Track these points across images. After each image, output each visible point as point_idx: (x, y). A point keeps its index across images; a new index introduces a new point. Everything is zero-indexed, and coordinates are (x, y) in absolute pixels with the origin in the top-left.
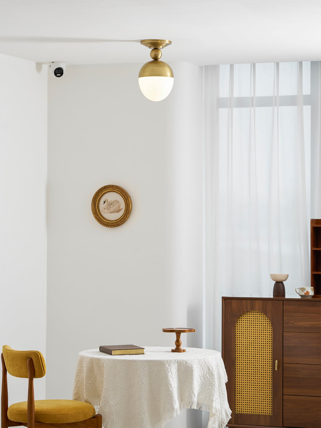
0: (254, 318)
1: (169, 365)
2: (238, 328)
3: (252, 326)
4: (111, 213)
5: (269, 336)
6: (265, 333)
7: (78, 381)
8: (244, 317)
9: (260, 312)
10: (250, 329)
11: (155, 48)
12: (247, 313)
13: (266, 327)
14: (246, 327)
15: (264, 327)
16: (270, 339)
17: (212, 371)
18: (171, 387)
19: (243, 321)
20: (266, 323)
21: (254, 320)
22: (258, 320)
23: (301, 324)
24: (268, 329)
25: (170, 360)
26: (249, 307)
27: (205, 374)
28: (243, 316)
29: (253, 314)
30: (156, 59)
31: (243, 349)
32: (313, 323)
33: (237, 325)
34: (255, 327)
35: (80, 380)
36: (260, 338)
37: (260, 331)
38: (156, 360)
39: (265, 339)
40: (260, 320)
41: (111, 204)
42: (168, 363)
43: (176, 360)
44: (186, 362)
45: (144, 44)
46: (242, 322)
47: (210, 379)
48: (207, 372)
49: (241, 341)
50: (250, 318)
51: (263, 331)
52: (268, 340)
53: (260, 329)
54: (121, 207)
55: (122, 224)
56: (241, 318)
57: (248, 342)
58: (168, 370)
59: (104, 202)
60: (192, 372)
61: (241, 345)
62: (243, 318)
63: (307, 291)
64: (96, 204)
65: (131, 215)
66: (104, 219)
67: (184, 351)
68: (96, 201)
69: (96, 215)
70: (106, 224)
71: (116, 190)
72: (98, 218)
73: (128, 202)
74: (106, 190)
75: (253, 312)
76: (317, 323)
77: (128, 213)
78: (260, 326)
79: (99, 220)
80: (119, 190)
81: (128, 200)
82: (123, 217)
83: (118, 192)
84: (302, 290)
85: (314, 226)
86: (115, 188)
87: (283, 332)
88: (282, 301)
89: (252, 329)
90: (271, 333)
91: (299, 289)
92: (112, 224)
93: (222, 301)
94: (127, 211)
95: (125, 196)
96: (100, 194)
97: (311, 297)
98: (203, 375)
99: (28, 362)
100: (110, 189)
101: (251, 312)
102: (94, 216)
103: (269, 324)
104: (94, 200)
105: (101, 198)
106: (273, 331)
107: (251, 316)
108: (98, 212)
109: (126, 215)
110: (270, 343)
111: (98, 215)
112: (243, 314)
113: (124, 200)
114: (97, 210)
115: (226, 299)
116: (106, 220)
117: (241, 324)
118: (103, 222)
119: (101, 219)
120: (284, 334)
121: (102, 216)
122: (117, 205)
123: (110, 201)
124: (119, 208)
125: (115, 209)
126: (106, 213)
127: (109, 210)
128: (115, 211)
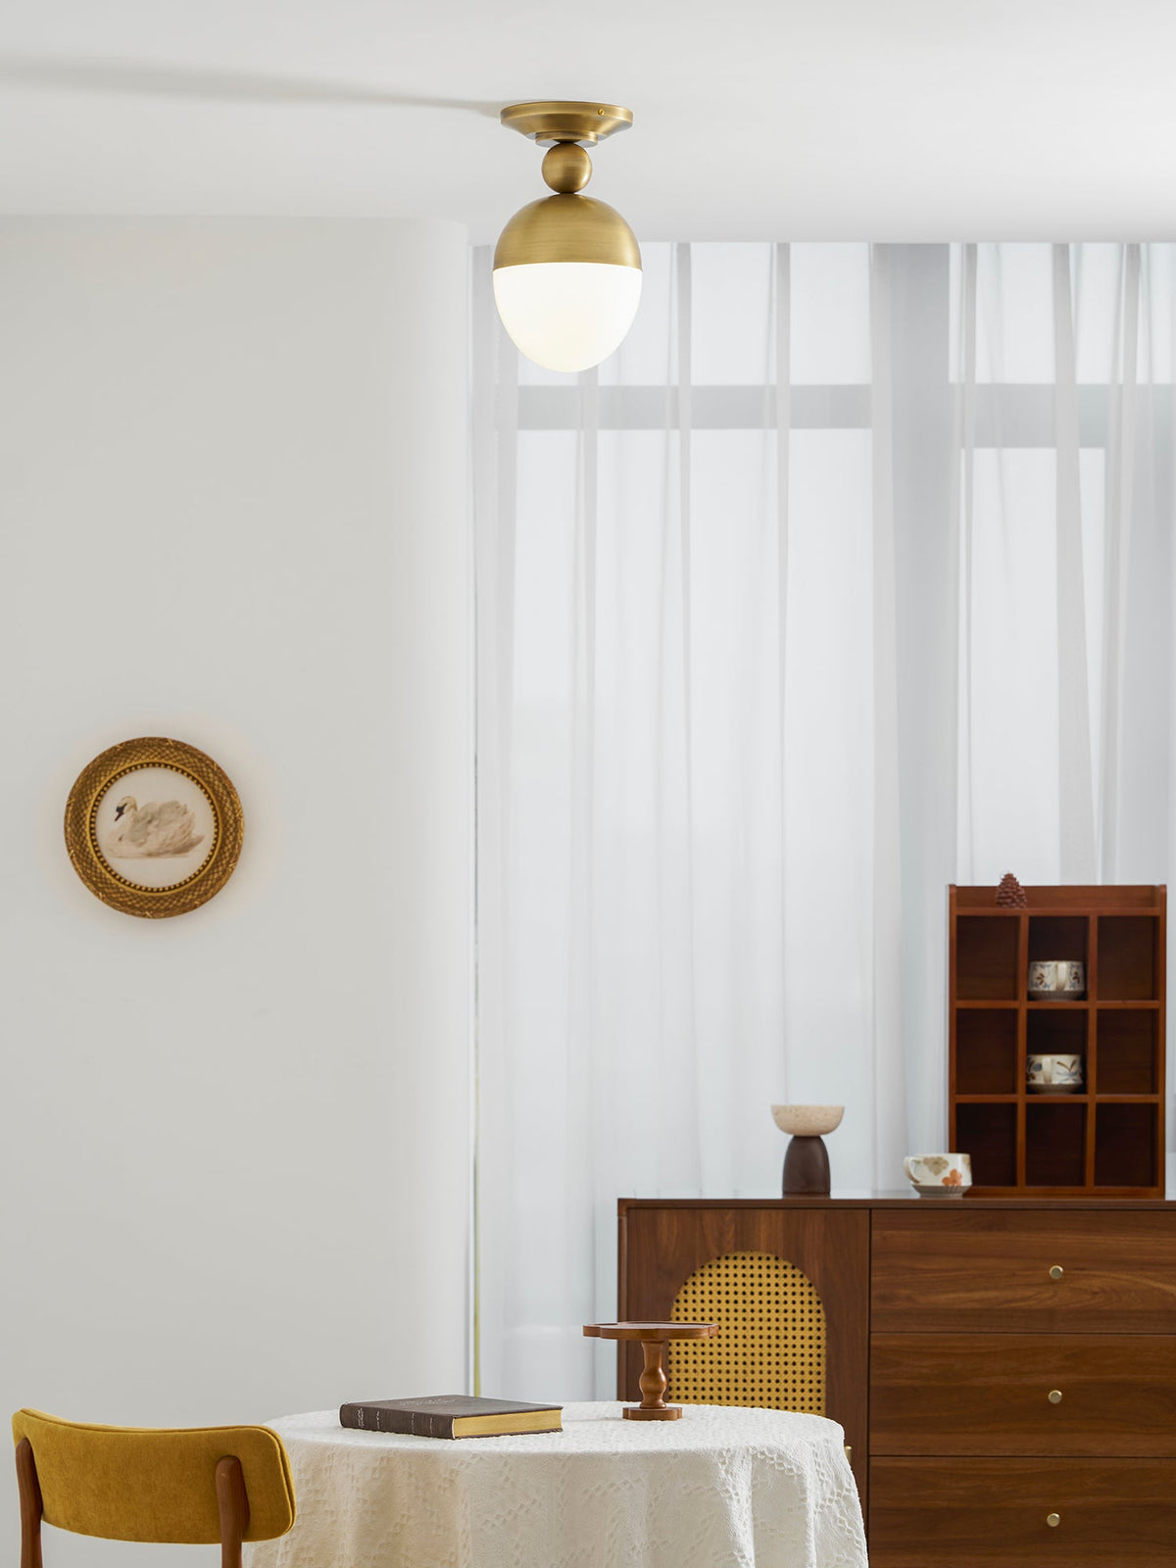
0: (748, 1281)
1: (727, 1472)
3: (740, 1315)
4: (150, 855)
5: (806, 1351)
6: (790, 1341)
7: (302, 1549)
8: (707, 1280)
9: (773, 1258)
10: (732, 1324)
11: (565, 144)
12: (718, 1263)
13: (798, 1316)
15: (790, 1315)
16: (815, 1364)
18: (743, 1557)
19: (702, 1293)
20: (798, 1298)
21: (748, 1289)
22: (764, 1289)
23: (944, 1299)
24: (806, 1324)
25: (728, 1451)
26: (730, 1236)
27: (828, 1503)
28: (702, 1275)
29: (744, 1267)
30: (566, 190)
32: (992, 1294)
33: (678, 1310)
34: (749, 1315)
35: (309, 1547)
36: (773, 1359)
37: (773, 1333)
38: (680, 1453)
39: (794, 1364)
40: (773, 1289)
41: (149, 818)
42: (724, 1463)
43: (748, 1450)
44: (780, 1457)
45: (523, 128)
46: (698, 1297)
47: (841, 1522)
48: (832, 1493)
49: (691, 1375)
50: (732, 1280)
51: (782, 1333)
52: (806, 1368)
53: (773, 1324)
54: (196, 833)
55: (202, 903)
56: (694, 1284)
57: (724, 1376)
58: (727, 1491)
59: (120, 810)
60: (801, 1496)
61: (691, 1389)
62: (702, 1284)
63: (954, 1172)
64: (81, 819)
65: (238, 863)
66: (119, 880)
67: (679, 1417)
68: (83, 807)
69: (85, 864)
70: (130, 903)
71: (174, 759)
72: (94, 879)
73: (226, 810)
74: (128, 761)
75: (744, 1258)
76: (1008, 1294)
77: (227, 854)
78: (773, 1311)
79: (100, 885)
80: (188, 758)
81: (226, 801)
82: (208, 875)
83: (185, 769)
84: (930, 1169)
85: (961, 913)
86: (168, 752)
87: (870, 1332)
88: (868, 1211)
89: (740, 1324)
90: (819, 1338)
91: (918, 1162)
92: (158, 901)
93: (620, 1214)
94: (221, 848)
95: (216, 782)
96: (100, 776)
97: (961, 1194)
98: (822, 1507)
99: (223, 1475)
100: (148, 757)
101: (733, 1256)
102: (77, 869)
103: (810, 1303)
104: (75, 803)
105: (105, 792)
106: (826, 1329)
107: (735, 1275)
108: (92, 852)
109: (218, 867)
110: (815, 1377)
111: (91, 863)
112: (703, 1267)
113: (212, 803)
114: (86, 846)
115: (636, 1208)
116: (128, 889)
117: (690, 1306)
118: (115, 893)
119: (106, 883)
120: (872, 1343)
121: (110, 872)
122: (179, 825)
123: (146, 805)
124: (189, 834)
125: (168, 842)
126: (126, 858)
127: (141, 844)
128: (170, 848)
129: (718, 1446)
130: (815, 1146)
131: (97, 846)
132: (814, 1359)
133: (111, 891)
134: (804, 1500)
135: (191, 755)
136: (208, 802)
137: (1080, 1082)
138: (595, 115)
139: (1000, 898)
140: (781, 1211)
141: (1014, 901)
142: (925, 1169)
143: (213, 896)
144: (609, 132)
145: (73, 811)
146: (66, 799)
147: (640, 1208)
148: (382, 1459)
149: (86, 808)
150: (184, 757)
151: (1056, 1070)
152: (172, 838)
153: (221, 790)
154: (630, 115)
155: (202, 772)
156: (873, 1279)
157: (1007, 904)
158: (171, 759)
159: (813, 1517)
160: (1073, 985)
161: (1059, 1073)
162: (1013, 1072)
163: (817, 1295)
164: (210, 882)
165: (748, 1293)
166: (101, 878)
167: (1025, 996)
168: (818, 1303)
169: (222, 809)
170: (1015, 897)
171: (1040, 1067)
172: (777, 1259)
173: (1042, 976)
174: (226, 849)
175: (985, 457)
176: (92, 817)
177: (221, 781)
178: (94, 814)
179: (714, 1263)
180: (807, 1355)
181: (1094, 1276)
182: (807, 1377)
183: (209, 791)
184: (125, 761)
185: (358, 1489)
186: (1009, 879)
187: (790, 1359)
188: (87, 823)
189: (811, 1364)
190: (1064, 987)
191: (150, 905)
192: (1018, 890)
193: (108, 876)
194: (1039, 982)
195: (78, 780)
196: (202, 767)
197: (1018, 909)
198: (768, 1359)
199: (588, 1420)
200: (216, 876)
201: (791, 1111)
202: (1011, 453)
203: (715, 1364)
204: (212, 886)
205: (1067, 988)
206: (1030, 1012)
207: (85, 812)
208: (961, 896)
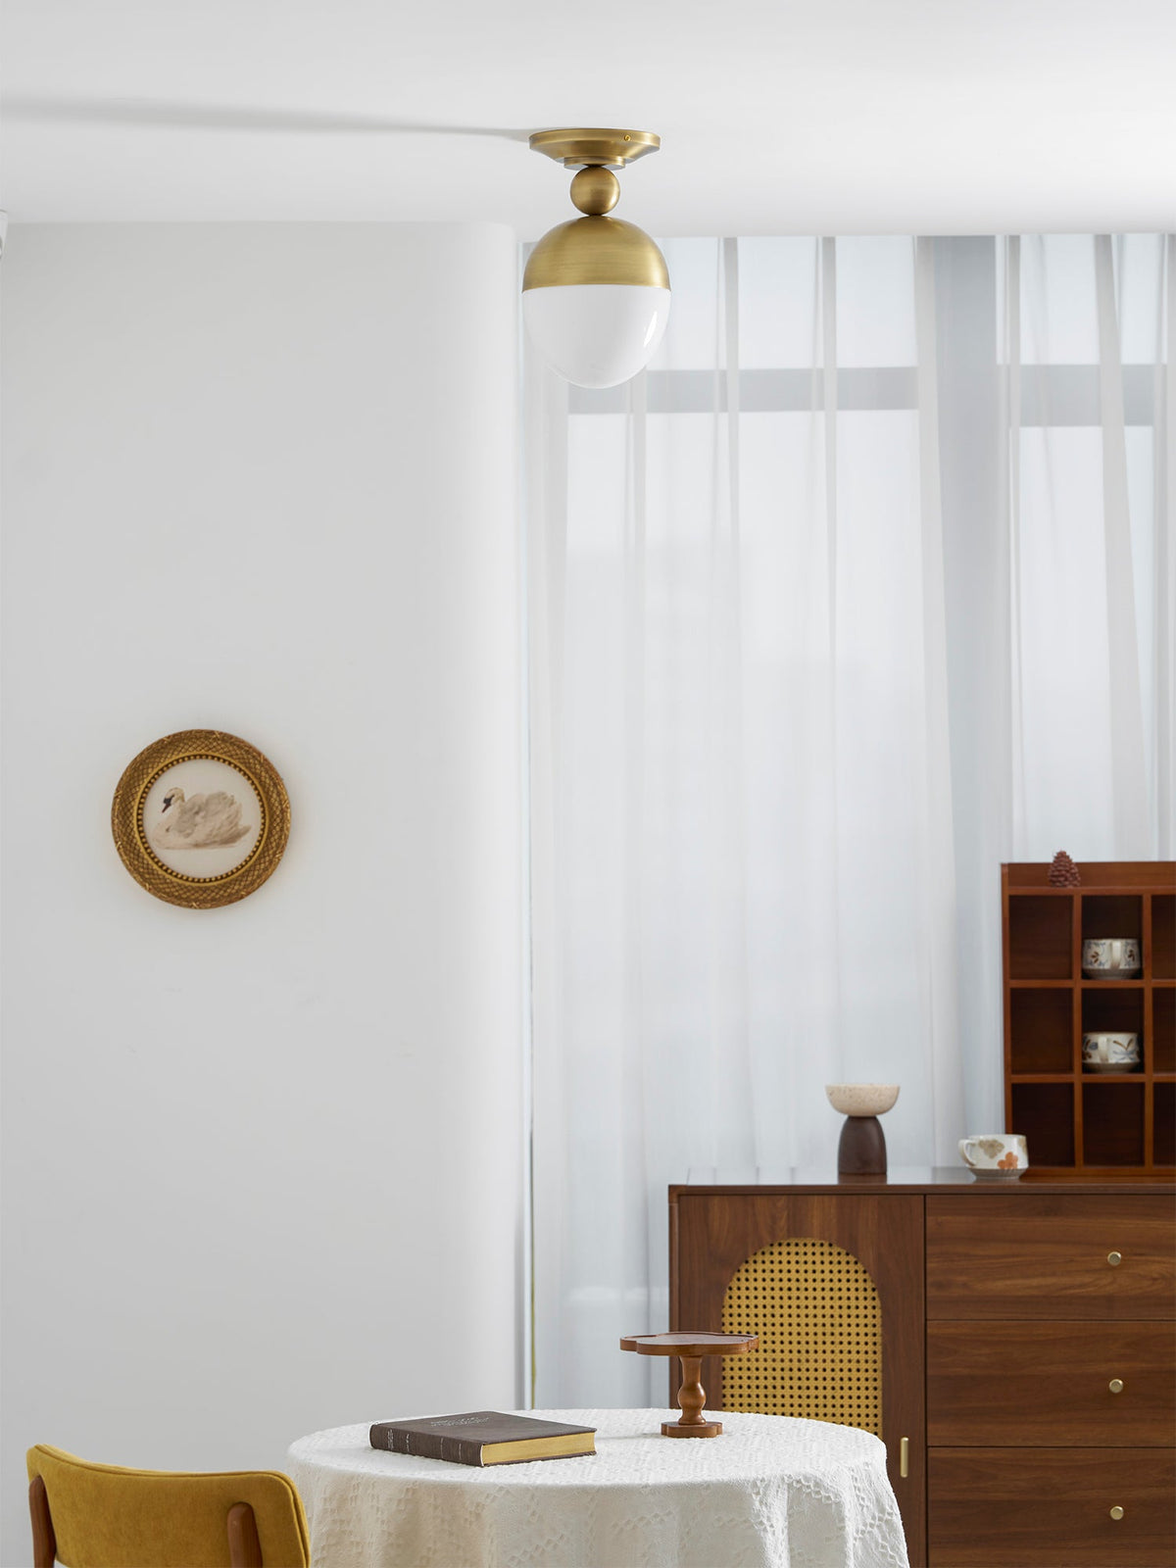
0: (802, 1268)
1: (761, 1502)
2: (735, 1310)
3: (794, 1302)
4: (197, 845)
5: (862, 1339)
6: (845, 1330)
8: (760, 1267)
9: (826, 1244)
10: (786, 1311)
11: (593, 168)
12: (771, 1249)
13: (853, 1303)
14: (769, 1307)
15: (845, 1303)
16: (870, 1352)
17: (889, 1514)
19: (756, 1280)
20: (852, 1285)
21: (802, 1276)
22: (819, 1276)
23: (999, 1286)
24: (862, 1312)
25: (763, 1480)
26: (783, 1223)
27: (869, 1529)
28: (755, 1262)
29: (797, 1254)
30: (595, 212)
31: (754, 1396)
32: (1050, 1281)
33: (731, 1298)
34: (803, 1303)
36: (828, 1347)
37: (828, 1321)
38: (712, 1484)
39: (850, 1352)
40: (827, 1276)
41: (196, 809)
42: (758, 1493)
43: (783, 1479)
44: (817, 1484)
45: (553, 153)
46: (751, 1285)
47: (883, 1547)
48: (874, 1518)
50: (785, 1267)
51: (837, 1321)
52: (862, 1357)
53: (828, 1312)
54: (243, 823)
55: (248, 893)
56: (747, 1271)
57: (778, 1365)
58: (761, 1523)
59: (168, 802)
60: (840, 1525)
62: (755, 1271)
63: (1010, 1155)
64: (129, 810)
65: (285, 853)
66: (166, 871)
67: (719, 1432)
68: (131, 799)
69: (132, 855)
70: (177, 894)
71: (221, 751)
72: (141, 870)
73: (273, 800)
74: (176, 753)
75: (797, 1245)
76: (1065, 1280)
77: (274, 844)
78: (828, 1298)
79: (147, 876)
80: (234, 750)
81: (273, 792)
82: (254, 865)
83: (232, 761)
84: (986, 1152)
85: (1014, 893)
86: (215, 744)
87: (926, 1320)
88: (922, 1197)
89: (794, 1311)
90: (874, 1326)
91: (973, 1145)
92: (205, 892)
93: (670, 1201)
94: (268, 838)
95: (263, 774)
96: (148, 768)
97: (1017, 1177)
98: (863, 1532)
99: (235, 1523)
100: (195, 749)
101: (786, 1243)
102: (123, 861)
103: (865, 1290)
104: (123, 795)
105: (152, 784)
106: (882, 1317)
107: (789, 1262)
108: (139, 843)
109: (265, 857)
110: (870, 1366)
111: (138, 855)
112: (755, 1254)
113: (259, 794)
114: (134, 837)
115: (687, 1195)
116: (174, 879)
117: (743, 1293)
118: (161, 884)
119: (153, 874)
120: (929, 1331)
121: (157, 863)
122: (224, 817)
123: (194, 797)
124: (236, 825)
125: (214, 833)
126: (173, 848)
127: (188, 835)
128: (216, 839)
129: (752, 1475)
130: (870, 1126)
131: (144, 837)
132: (870, 1347)
133: (158, 881)
134: (843, 1528)
135: (238, 746)
136: (255, 793)
137: (1137, 1060)
138: (622, 141)
139: (1053, 876)
140: (834, 1197)
141: (1066, 880)
142: (981, 1152)
143: (259, 885)
144: (636, 156)
145: (121, 803)
146: (114, 791)
147: (691, 1195)
148: (407, 1490)
149: (134, 799)
150: (231, 748)
151: (1112, 1049)
152: (220, 828)
153: (268, 781)
154: (657, 139)
155: (250, 763)
156: (928, 1265)
157: (1060, 882)
158: (218, 751)
159: (852, 1544)
160: (1128, 963)
161: (1115, 1053)
162: (1069, 1051)
163: (872, 1281)
164: (256, 873)
165: (802, 1280)
166: (148, 869)
167: (1080, 975)
168: (874, 1290)
169: (269, 800)
170: (1068, 875)
171: (1096, 1046)
172: (831, 1245)
173: (1097, 954)
174: (272, 839)
175: (1031, 437)
176: (139, 808)
177: (267, 773)
178: (141, 806)
179: (767, 1249)
180: (862, 1343)
181: (1154, 1262)
182: (863, 1366)
183: (256, 782)
184: (173, 754)
185: (383, 1522)
186: (1062, 857)
187: (845, 1347)
188: (135, 814)
189: (866, 1352)
190: (1119, 965)
191: (197, 895)
192: (1071, 869)
193: (155, 867)
194: (1093, 960)
195: (125, 773)
196: (249, 759)
197: (1071, 887)
198: (823, 1347)
199: (626, 1438)
200: (263, 866)
201: (845, 1092)
202: (1058, 432)
203: (769, 1353)
204: (259, 876)
205: (1122, 967)
206: (1085, 991)
207: (133, 803)
208: (1014, 874)
